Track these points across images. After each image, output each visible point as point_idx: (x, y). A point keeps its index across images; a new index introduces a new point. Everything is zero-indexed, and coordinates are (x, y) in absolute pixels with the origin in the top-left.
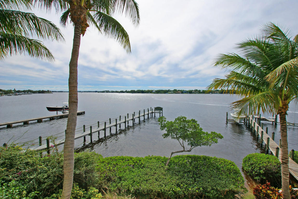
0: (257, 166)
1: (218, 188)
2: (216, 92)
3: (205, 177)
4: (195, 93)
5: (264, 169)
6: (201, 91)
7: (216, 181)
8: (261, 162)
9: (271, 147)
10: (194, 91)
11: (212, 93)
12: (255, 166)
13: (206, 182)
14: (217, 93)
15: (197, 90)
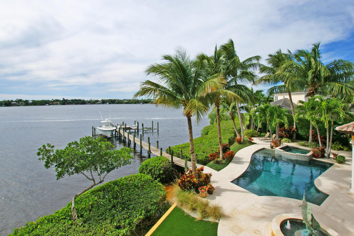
0: (156, 169)
1: (155, 201)
2: (55, 103)
3: (135, 200)
4: (19, 106)
5: (163, 169)
6: (29, 102)
7: (147, 197)
8: (159, 164)
9: (152, 150)
10: (16, 101)
11: (50, 105)
12: (154, 170)
13: (141, 204)
14: (57, 104)
15: (21, 100)
